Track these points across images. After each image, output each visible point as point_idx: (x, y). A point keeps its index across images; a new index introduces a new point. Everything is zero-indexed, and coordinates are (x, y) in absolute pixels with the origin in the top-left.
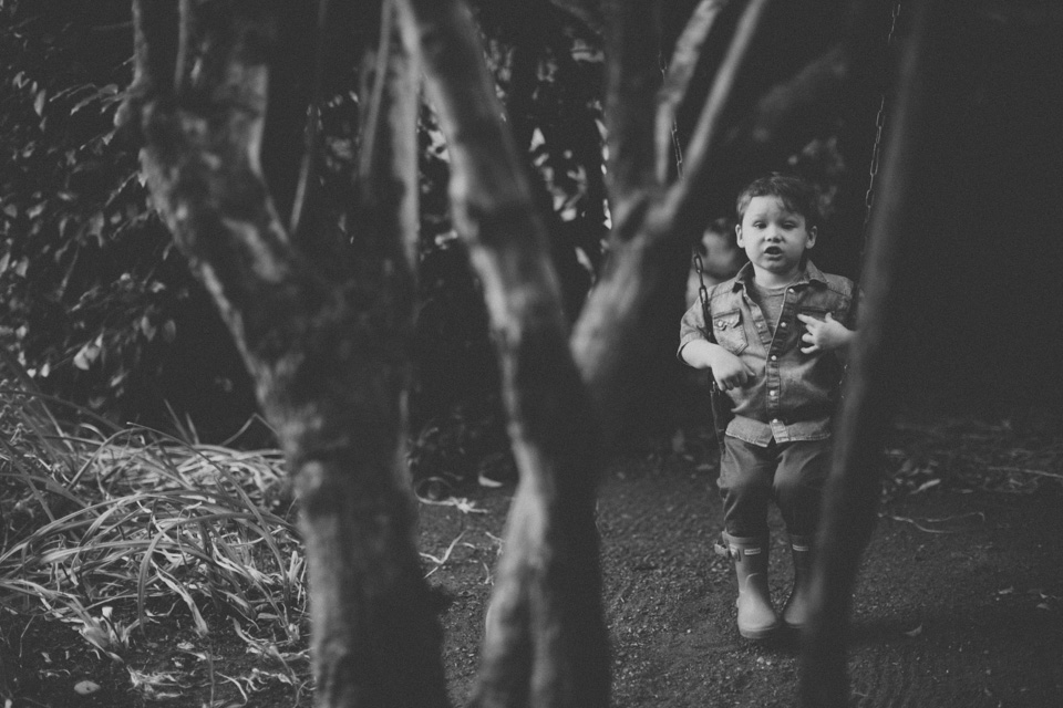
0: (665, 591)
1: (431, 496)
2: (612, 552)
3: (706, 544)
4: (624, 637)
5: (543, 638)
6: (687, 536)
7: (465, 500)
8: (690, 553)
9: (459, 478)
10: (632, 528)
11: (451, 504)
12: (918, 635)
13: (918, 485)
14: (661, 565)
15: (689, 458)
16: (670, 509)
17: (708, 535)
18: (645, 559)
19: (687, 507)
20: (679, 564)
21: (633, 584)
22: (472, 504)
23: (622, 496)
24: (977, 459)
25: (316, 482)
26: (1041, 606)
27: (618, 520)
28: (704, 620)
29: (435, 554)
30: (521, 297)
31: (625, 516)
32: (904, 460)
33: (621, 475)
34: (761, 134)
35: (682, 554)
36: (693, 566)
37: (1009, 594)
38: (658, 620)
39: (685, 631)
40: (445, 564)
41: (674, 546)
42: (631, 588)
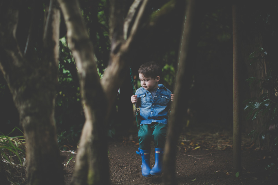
0: (127, 172)
1: (64, 150)
2: (113, 163)
3: (138, 161)
4: (116, 182)
5: (91, 162)
6: (133, 159)
7: (73, 151)
8: (134, 163)
9: (72, 146)
10: (118, 158)
11: (69, 152)
12: (195, 181)
13: (194, 148)
14: (126, 166)
15: (134, 142)
16: (128, 154)
17: (139, 159)
18: (122, 165)
19: (133, 153)
20: (131, 166)
21: (118, 170)
22: (75, 152)
23: (116, 151)
24: (210, 142)
25: (28, 121)
26: (227, 174)
27: (115, 156)
28: (137, 178)
29: (65, 164)
30: (86, 64)
31: (116, 155)
32: (190, 143)
33: (116, 146)
34: (152, 24)
35: (132, 164)
36: (135, 166)
37: (218, 172)
38: (125, 178)
39: (132, 181)
40: (67, 165)
41: (130, 162)
42: (118, 171)
